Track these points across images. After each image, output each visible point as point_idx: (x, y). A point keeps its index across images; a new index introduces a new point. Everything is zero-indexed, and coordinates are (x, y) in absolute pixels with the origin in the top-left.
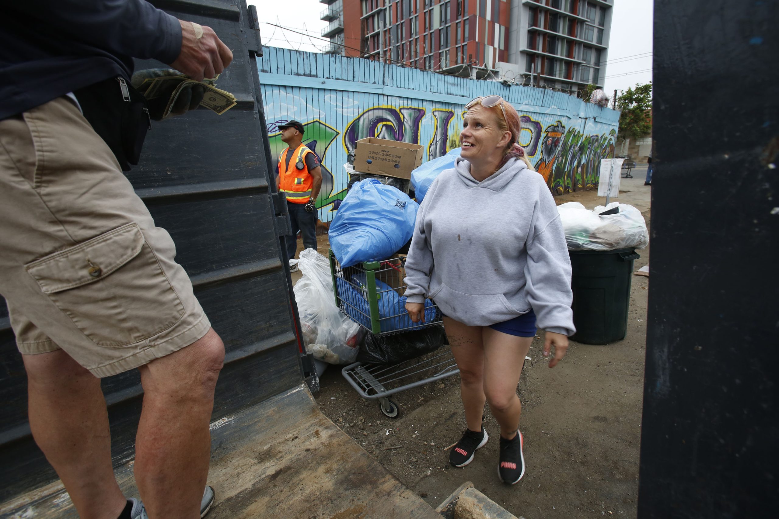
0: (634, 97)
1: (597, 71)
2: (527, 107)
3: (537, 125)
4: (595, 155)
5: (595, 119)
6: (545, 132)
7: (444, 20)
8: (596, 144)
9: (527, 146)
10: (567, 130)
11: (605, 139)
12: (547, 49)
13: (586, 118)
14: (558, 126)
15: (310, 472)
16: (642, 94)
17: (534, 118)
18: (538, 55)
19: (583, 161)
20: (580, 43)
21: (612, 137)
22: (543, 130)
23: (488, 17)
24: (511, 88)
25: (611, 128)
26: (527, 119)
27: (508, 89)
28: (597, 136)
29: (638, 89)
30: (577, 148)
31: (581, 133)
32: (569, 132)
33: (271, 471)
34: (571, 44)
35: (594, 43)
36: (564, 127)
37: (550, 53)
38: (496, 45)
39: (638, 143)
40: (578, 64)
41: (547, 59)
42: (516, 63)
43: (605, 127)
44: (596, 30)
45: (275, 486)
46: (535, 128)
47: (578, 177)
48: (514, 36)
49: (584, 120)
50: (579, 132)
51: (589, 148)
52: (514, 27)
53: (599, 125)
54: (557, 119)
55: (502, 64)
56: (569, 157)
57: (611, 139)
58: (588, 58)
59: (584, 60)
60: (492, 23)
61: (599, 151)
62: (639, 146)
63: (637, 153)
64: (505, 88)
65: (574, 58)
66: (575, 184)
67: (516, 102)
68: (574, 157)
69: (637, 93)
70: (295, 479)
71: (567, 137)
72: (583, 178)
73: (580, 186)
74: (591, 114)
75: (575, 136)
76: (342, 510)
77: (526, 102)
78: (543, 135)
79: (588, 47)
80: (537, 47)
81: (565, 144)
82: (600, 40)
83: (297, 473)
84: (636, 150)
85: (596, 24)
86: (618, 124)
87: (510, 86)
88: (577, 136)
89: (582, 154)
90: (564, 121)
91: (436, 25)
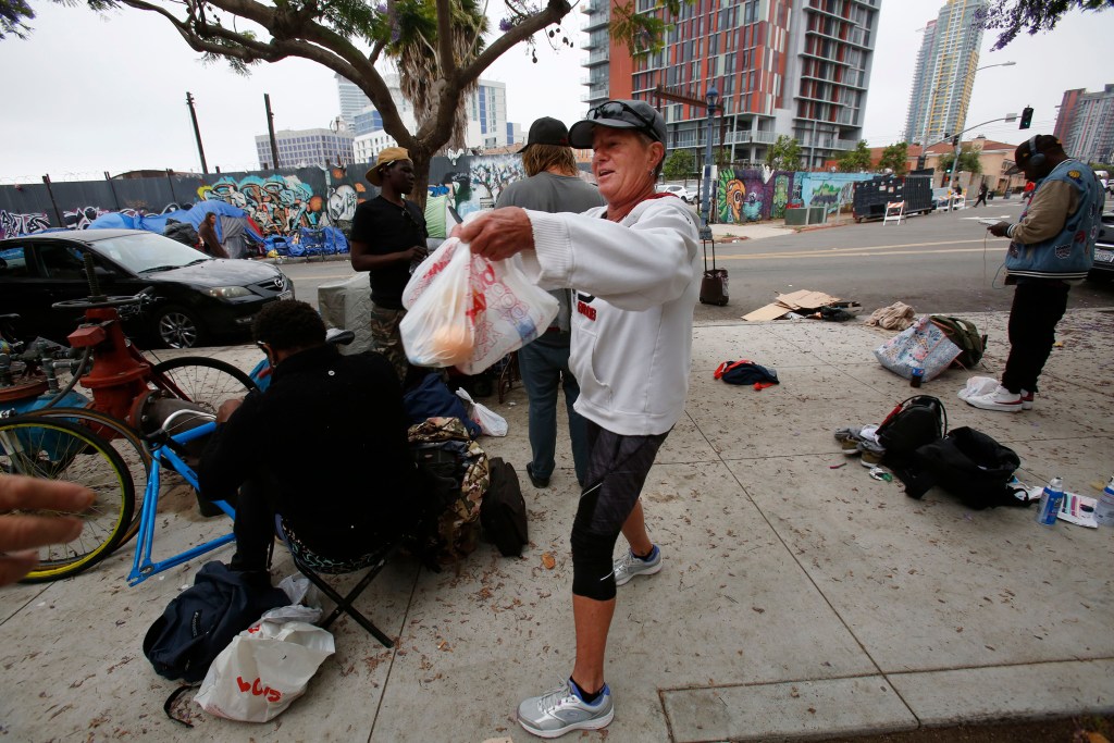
1: (857, 112)
7: (728, 69)
12: (815, 95)
18: (808, 101)
20: (843, 87)
23: (770, 69)
35: (855, 86)
37: (818, 98)
38: (774, 93)
40: (841, 107)
41: (815, 104)
42: (789, 108)
44: (858, 73)
48: (788, 83)
52: (789, 75)
55: (778, 110)
58: (850, 101)
59: (846, 104)
60: (772, 74)
65: (838, 101)
80: (807, 93)
82: (860, 83)
85: (858, 68)
91: (721, 72)
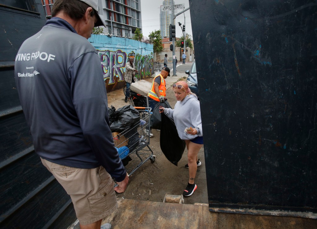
0: (155, 35)
1: (138, 21)
2: (119, 46)
3: (124, 53)
4: (147, 63)
5: (145, 49)
6: (128, 56)
8: (147, 59)
9: (122, 63)
10: (136, 55)
11: (150, 57)
12: (115, 9)
13: (142, 49)
14: (132, 54)
15: (124, 213)
16: (157, 34)
17: (123, 51)
18: (112, 12)
19: (143, 67)
21: (152, 55)
22: (127, 55)
24: (112, 38)
25: (151, 52)
26: (120, 51)
27: (110, 38)
28: (147, 56)
29: (156, 32)
30: (140, 62)
31: (141, 55)
32: (137, 55)
33: (111, 219)
34: (126, 8)
35: (135, 9)
36: (135, 54)
37: (117, 11)
39: (159, 54)
40: (130, 18)
41: (116, 14)
43: (149, 51)
44: (135, 3)
45: (116, 222)
46: (124, 55)
47: (142, 74)
49: (141, 49)
50: (140, 55)
51: (144, 61)
53: (147, 51)
54: (132, 50)
56: (138, 65)
57: (151, 56)
58: (134, 16)
59: (133, 16)
61: (148, 62)
62: (160, 55)
63: (160, 58)
64: (109, 38)
65: (128, 15)
66: (142, 77)
67: (114, 44)
68: (140, 65)
69: (155, 34)
70: (121, 217)
71: (136, 57)
72: (144, 74)
73: (144, 77)
74: (143, 47)
75: (139, 56)
76: (141, 215)
77: (119, 44)
78: (127, 58)
79: (133, 10)
80: (111, 8)
81: (136, 60)
82: (137, 8)
83: (120, 215)
84: (159, 57)
86: (153, 50)
87: (111, 37)
88: (140, 56)
89: (142, 64)
90: (134, 51)
